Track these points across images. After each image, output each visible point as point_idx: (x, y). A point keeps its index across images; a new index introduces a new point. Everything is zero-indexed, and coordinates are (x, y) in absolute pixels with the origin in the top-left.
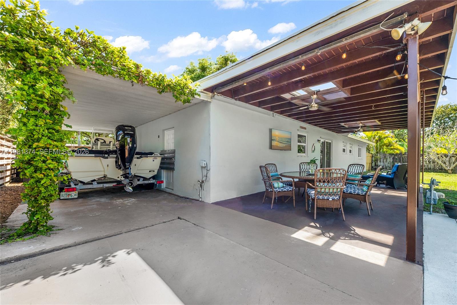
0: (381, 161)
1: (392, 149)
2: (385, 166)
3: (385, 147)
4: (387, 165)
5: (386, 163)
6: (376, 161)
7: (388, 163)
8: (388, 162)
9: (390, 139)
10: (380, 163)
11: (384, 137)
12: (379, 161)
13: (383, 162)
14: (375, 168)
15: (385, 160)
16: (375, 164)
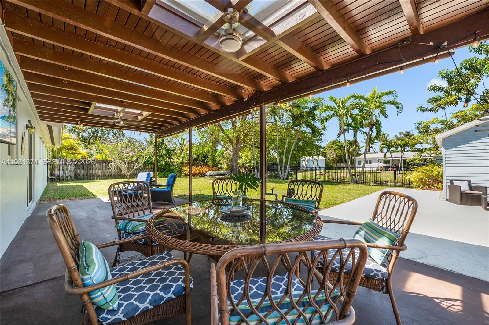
0: (60, 169)
1: (73, 154)
2: (65, 175)
3: (64, 151)
4: (68, 174)
5: (67, 171)
6: (53, 169)
7: (69, 172)
8: (69, 170)
9: (72, 141)
10: (58, 172)
11: (65, 138)
12: (56, 169)
13: (63, 170)
14: (51, 179)
15: (65, 168)
16: (51, 173)
